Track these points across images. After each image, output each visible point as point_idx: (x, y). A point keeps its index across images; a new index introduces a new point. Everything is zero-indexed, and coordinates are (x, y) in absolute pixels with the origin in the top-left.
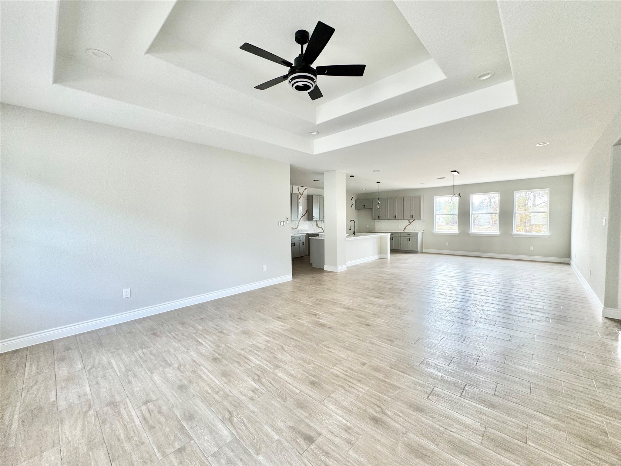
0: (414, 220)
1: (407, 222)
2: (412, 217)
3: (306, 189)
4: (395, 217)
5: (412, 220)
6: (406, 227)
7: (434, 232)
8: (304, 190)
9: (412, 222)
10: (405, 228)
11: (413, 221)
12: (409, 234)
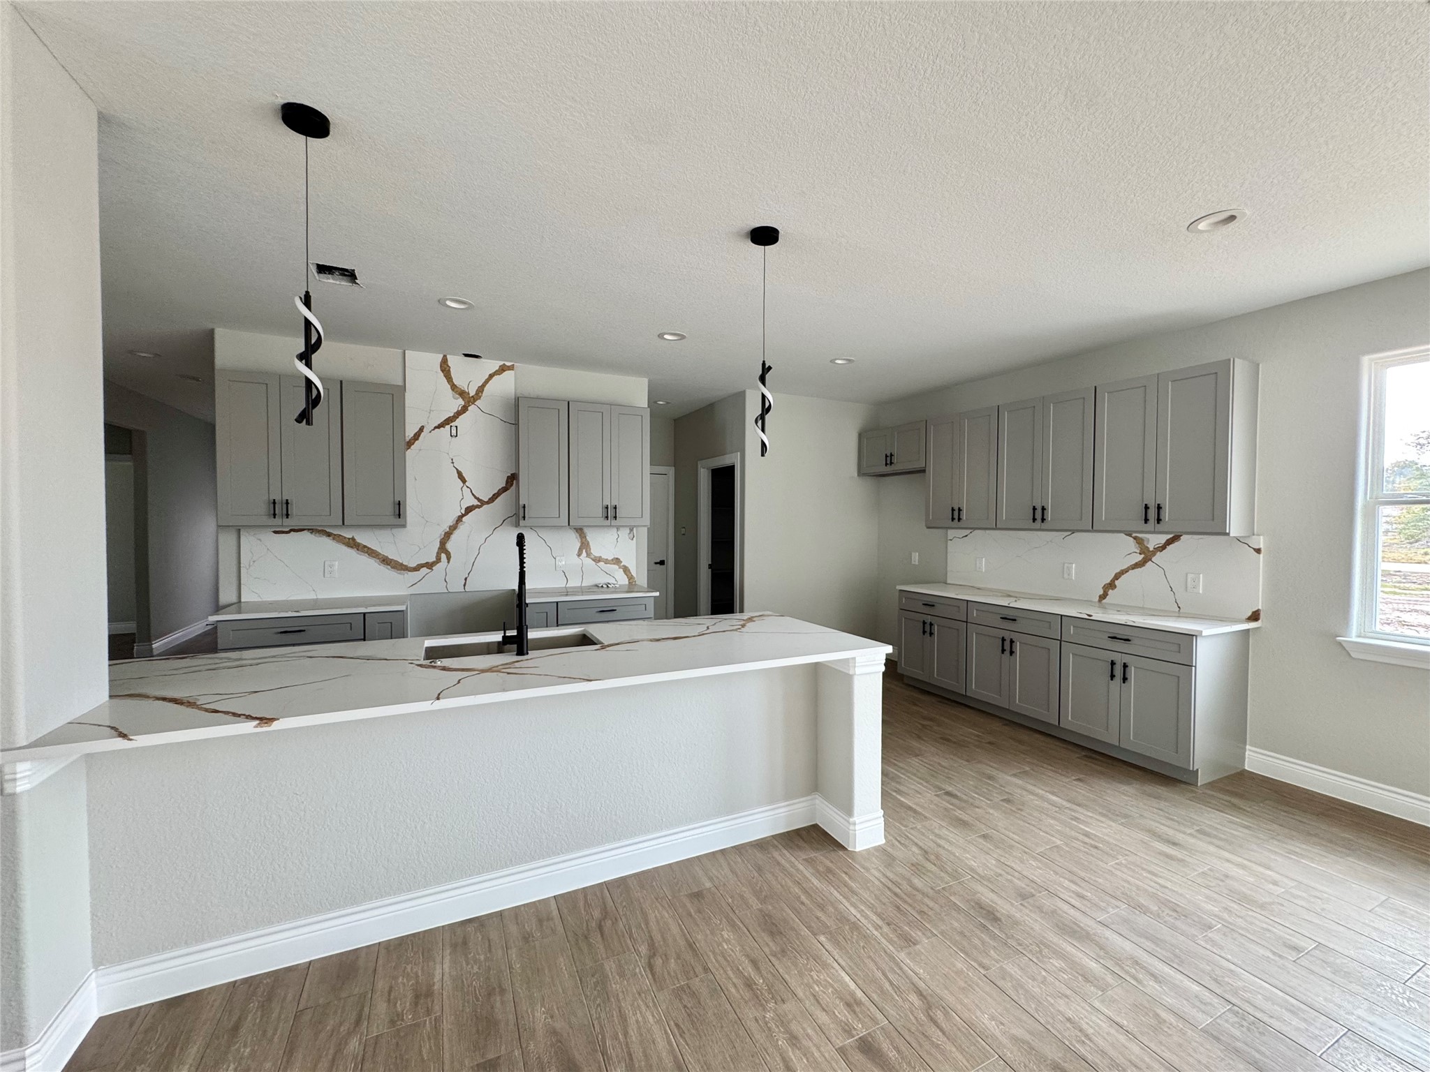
0: (1176, 538)
1: (1122, 550)
2: (1152, 514)
3: (503, 369)
4: (1038, 516)
5: (1163, 538)
6: (1117, 576)
7: (1354, 639)
8: (491, 376)
9: (1163, 547)
10: (1111, 585)
11: (1169, 542)
12: (1121, 635)
